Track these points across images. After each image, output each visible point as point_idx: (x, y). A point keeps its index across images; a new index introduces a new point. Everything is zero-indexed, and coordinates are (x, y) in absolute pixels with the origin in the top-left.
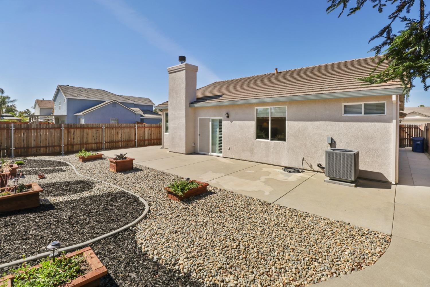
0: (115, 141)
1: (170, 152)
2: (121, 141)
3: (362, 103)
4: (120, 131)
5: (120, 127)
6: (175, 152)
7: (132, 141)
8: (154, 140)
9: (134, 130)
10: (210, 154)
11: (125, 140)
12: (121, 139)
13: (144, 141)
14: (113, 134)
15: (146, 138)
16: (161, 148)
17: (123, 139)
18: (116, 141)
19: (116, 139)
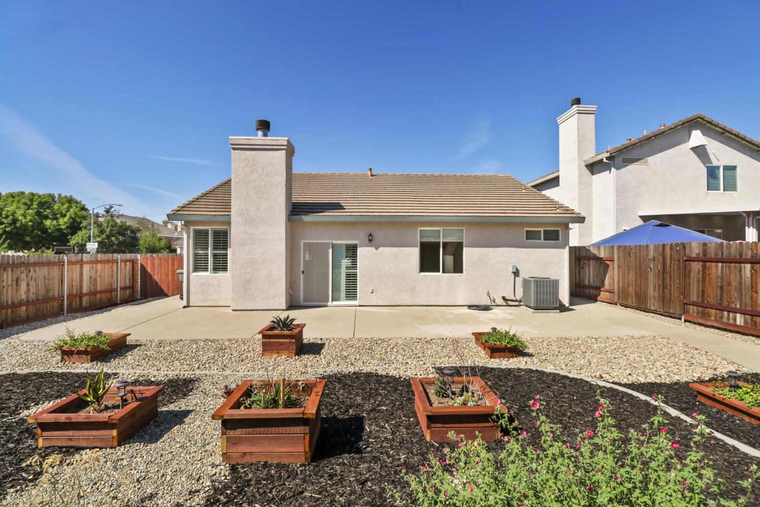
0: (10, 303)
1: (233, 310)
2: (27, 303)
3: (542, 229)
4: (23, 276)
5: (23, 263)
6: (252, 310)
7: (53, 299)
8: (101, 292)
9: (59, 269)
10: (330, 303)
11: (38, 299)
12: (28, 297)
13: (80, 298)
14: (5, 284)
15: (85, 290)
16: (184, 307)
17: (32, 297)
18: (13, 303)
19: (12, 298)
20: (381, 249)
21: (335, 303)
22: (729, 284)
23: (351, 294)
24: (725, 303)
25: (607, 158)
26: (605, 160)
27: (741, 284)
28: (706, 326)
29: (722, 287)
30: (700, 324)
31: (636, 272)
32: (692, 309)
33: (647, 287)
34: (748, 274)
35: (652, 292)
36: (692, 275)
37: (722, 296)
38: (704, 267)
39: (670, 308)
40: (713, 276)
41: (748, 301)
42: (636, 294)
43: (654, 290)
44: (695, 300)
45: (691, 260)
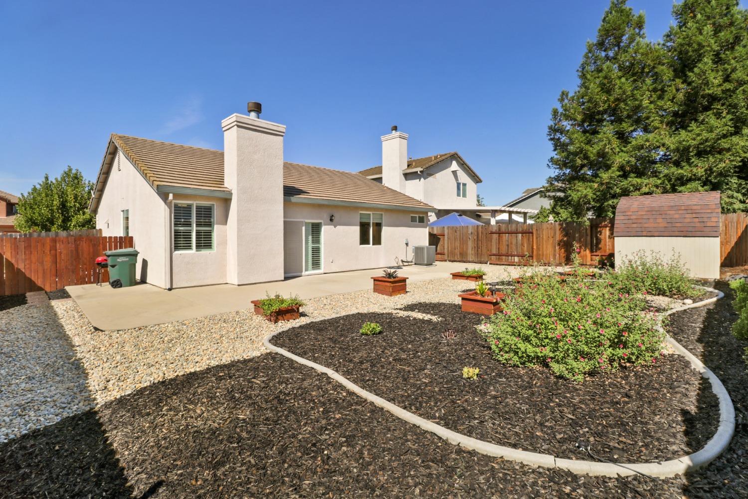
1: (239, 285)
3: (417, 216)
6: (256, 284)
10: (303, 273)
16: (170, 290)
20: (338, 227)
21: (307, 273)
22: (511, 243)
23: (316, 264)
24: (510, 253)
25: (420, 172)
26: (419, 172)
27: (517, 243)
28: (500, 265)
29: (508, 245)
30: (497, 264)
31: (460, 241)
32: (493, 257)
33: (467, 249)
34: (520, 238)
35: (470, 251)
36: (493, 241)
37: (508, 249)
38: (499, 236)
39: (481, 258)
40: (504, 240)
41: (520, 251)
42: (460, 254)
43: (472, 250)
44: (495, 252)
45: (492, 233)
